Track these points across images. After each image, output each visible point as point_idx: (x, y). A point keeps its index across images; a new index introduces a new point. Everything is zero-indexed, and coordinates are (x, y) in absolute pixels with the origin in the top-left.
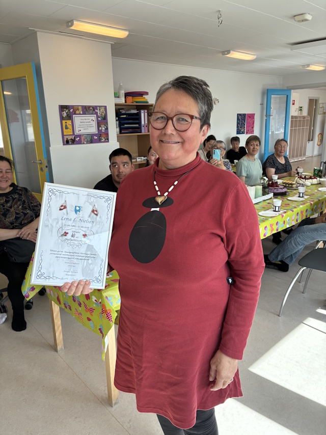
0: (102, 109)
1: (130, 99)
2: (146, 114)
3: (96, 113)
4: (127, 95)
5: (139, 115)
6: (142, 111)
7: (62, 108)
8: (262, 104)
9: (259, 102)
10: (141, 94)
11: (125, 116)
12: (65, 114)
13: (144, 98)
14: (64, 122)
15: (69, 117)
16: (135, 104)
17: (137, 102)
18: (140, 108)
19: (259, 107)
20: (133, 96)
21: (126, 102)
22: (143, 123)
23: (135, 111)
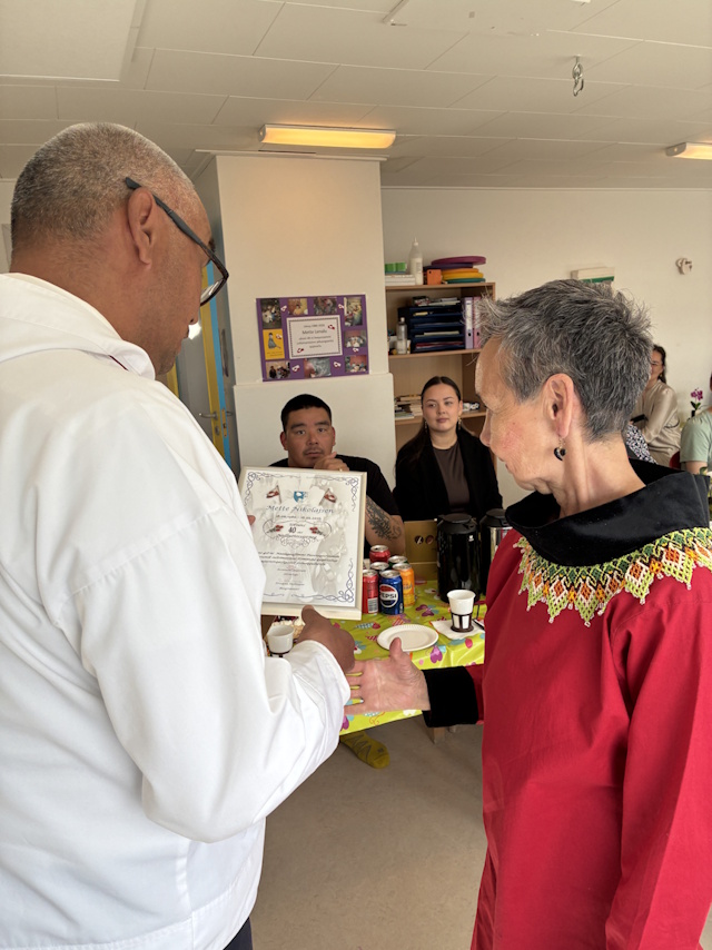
0: (356, 303)
1: (436, 275)
2: (477, 307)
3: (341, 312)
4: (429, 267)
5: (459, 308)
7: (263, 304)
11: (425, 313)
12: (269, 317)
13: (477, 271)
14: (266, 332)
15: (279, 323)
20: (442, 269)
21: (425, 282)
22: (469, 327)
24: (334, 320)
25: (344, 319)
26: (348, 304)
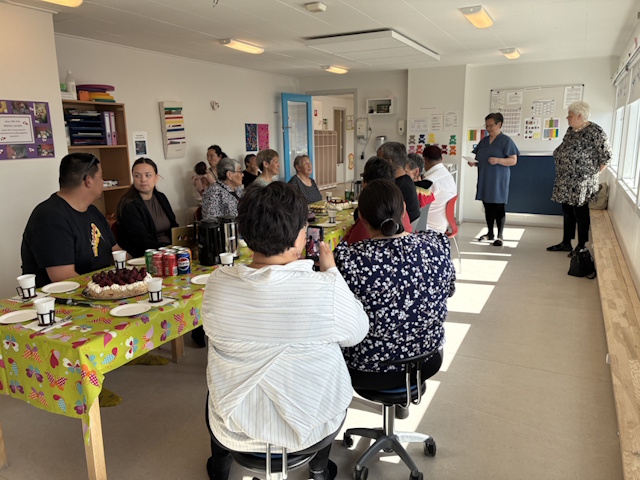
0: (42, 108)
1: (85, 95)
2: (113, 118)
3: (32, 113)
4: (80, 88)
5: (101, 119)
6: (106, 114)
8: (276, 112)
9: (273, 110)
10: (103, 89)
11: (78, 120)
13: (108, 95)
16: (94, 102)
17: (96, 100)
18: (102, 108)
19: (273, 116)
20: (90, 91)
21: (79, 99)
22: (108, 131)
23: (95, 114)
24: (27, 119)
25: (34, 119)
26: (37, 108)
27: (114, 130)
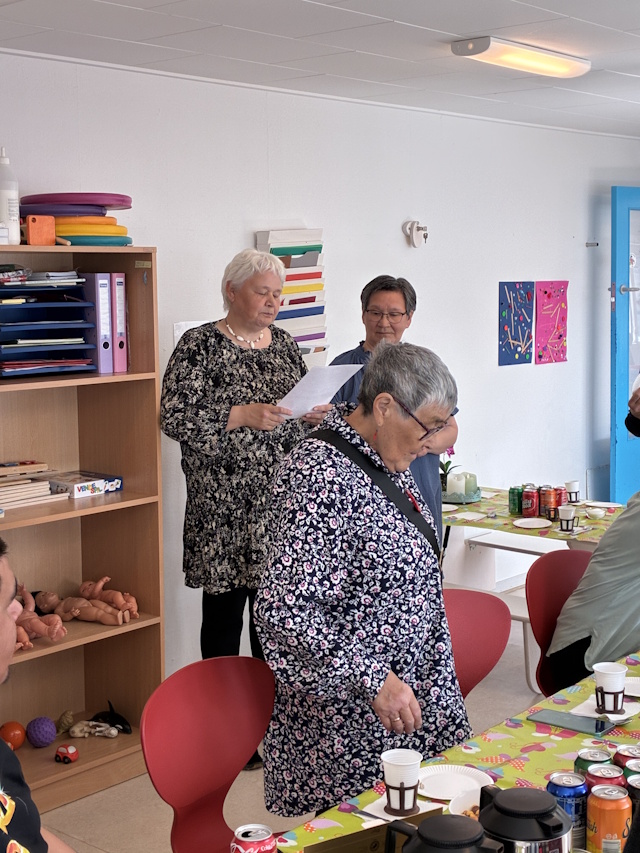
1: (44, 228)
2: (120, 291)
4: (31, 207)
5: (83, 294)
6: (102, 280)
8: (593, 245)
9: (582, 235)
10: (95, 205)
11: (20, 301)
13: (112, 222)
16: (69, 248)
17: (76, 241)
18: (89, 265)
19: (581, 254)
20: (56, 214)
21: (24, 242)
22: (104, 330)
23: (66, 279)
27: (120, 328)
